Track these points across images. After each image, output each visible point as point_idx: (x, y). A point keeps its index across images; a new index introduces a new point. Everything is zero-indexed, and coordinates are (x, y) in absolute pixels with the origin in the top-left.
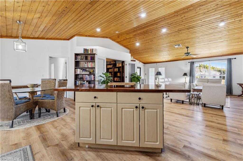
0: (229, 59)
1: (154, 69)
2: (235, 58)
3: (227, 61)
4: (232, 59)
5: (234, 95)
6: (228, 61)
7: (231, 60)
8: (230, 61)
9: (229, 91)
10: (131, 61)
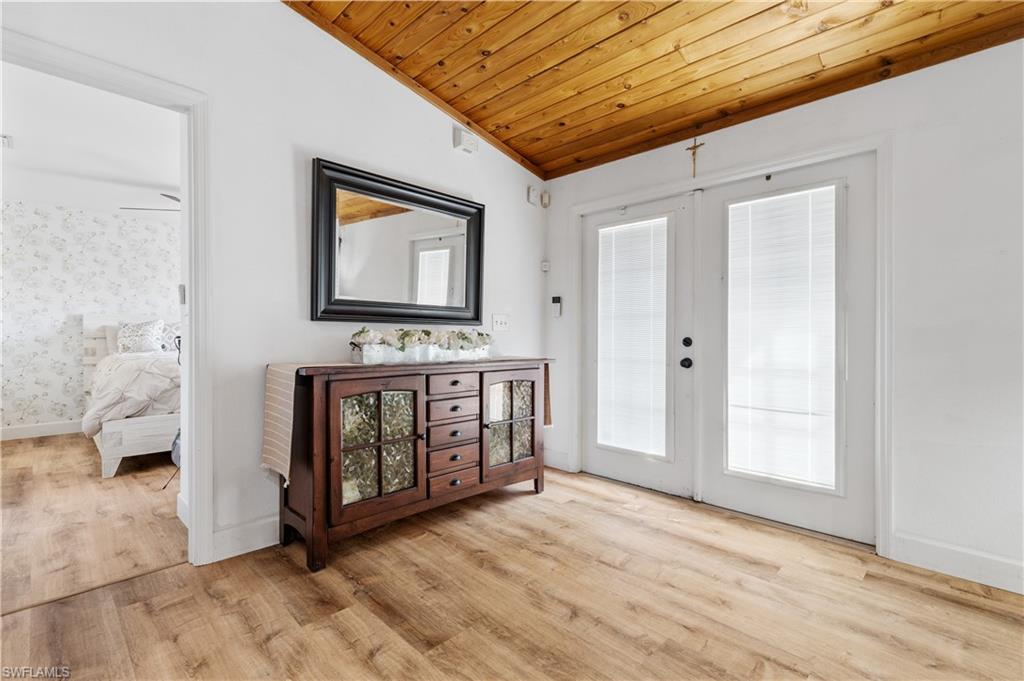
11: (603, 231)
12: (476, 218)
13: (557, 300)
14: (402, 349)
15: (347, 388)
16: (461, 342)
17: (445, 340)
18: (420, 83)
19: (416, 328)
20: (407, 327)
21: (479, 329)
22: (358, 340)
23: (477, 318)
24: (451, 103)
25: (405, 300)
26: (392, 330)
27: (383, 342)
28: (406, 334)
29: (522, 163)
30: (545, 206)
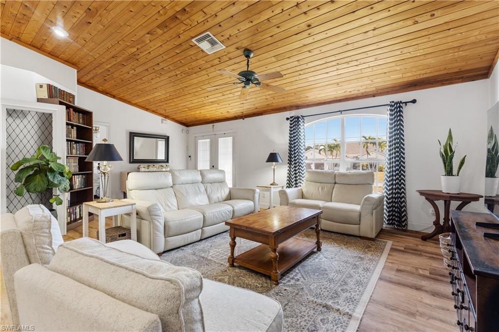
0: (396, 103)
1: (209, 140)
2: (414, 101)
3: (389, 112)
4: (406, 103)
5: (412, 232)
6: (391, 110)
7: (400, 107)
8: (397, 109)
9: (397, 217)
10: (38, 101)
11: (199, 141)
12: (167, 139)
13: (190, 157)
14: (148, 168)
16: (161, 167)
17: (157, 167)
18: (154, 112)
20: (149, 164)
21: (167, 164)
22: (139, 167)
23: (168, 162)
24: (161, 115)
26: (146, 165)
27: (144, 167)
28: (149, 166)
29: (178, 123)
30: (188, 134)
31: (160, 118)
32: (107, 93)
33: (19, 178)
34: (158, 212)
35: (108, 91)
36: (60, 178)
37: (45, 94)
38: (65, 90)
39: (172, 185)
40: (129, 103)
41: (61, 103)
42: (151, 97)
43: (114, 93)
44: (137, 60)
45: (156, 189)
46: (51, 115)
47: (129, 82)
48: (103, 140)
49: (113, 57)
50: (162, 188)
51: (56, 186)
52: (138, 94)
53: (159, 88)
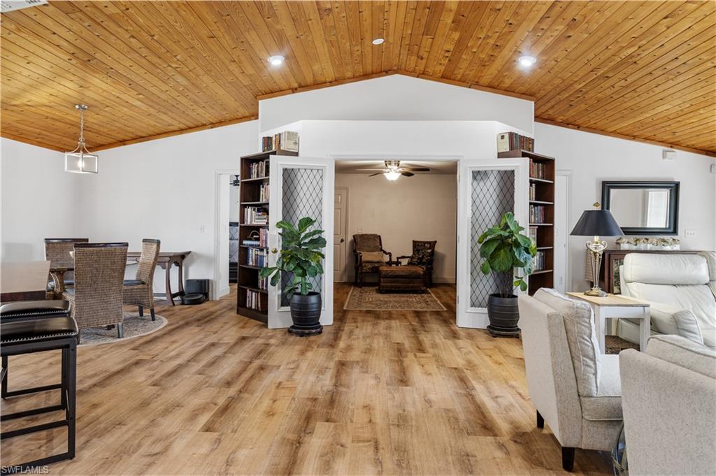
10: (498, 157)
12: (674, 188)
14: (636, 245)
15: (616, 257)
16: (663, 243)
17: (655, 241)
18: (646, 139)
19: (642, 237)
20: (638, 237)
21: (674, 237)
22: (619, 241)
23: (675, 232)
24: (662, 142)
25: (639, 226)
26: (632, 238)
27: (628, 242)
28: (638, 240)
29: (706, 155)
31: (659, 149)
32: (568, 124)
33: (485, 252)
34: (692, 326)
35: (571, 120)
36: (526, 255)
37: (505, 147)
38: (526, 136)
39: (707, 280)
40: (603, 131)
41: (524, 155)
42: (647, 115)
43: (579, 122)
44: (635, 62)
45: (674, 285)
46: (513, 171)
47: (612, 99)
48: (594, 205)
49: (592, 71)
50: (687, 285)
51: (522, 265)
52: (623, 115)
53: (669, 98)
